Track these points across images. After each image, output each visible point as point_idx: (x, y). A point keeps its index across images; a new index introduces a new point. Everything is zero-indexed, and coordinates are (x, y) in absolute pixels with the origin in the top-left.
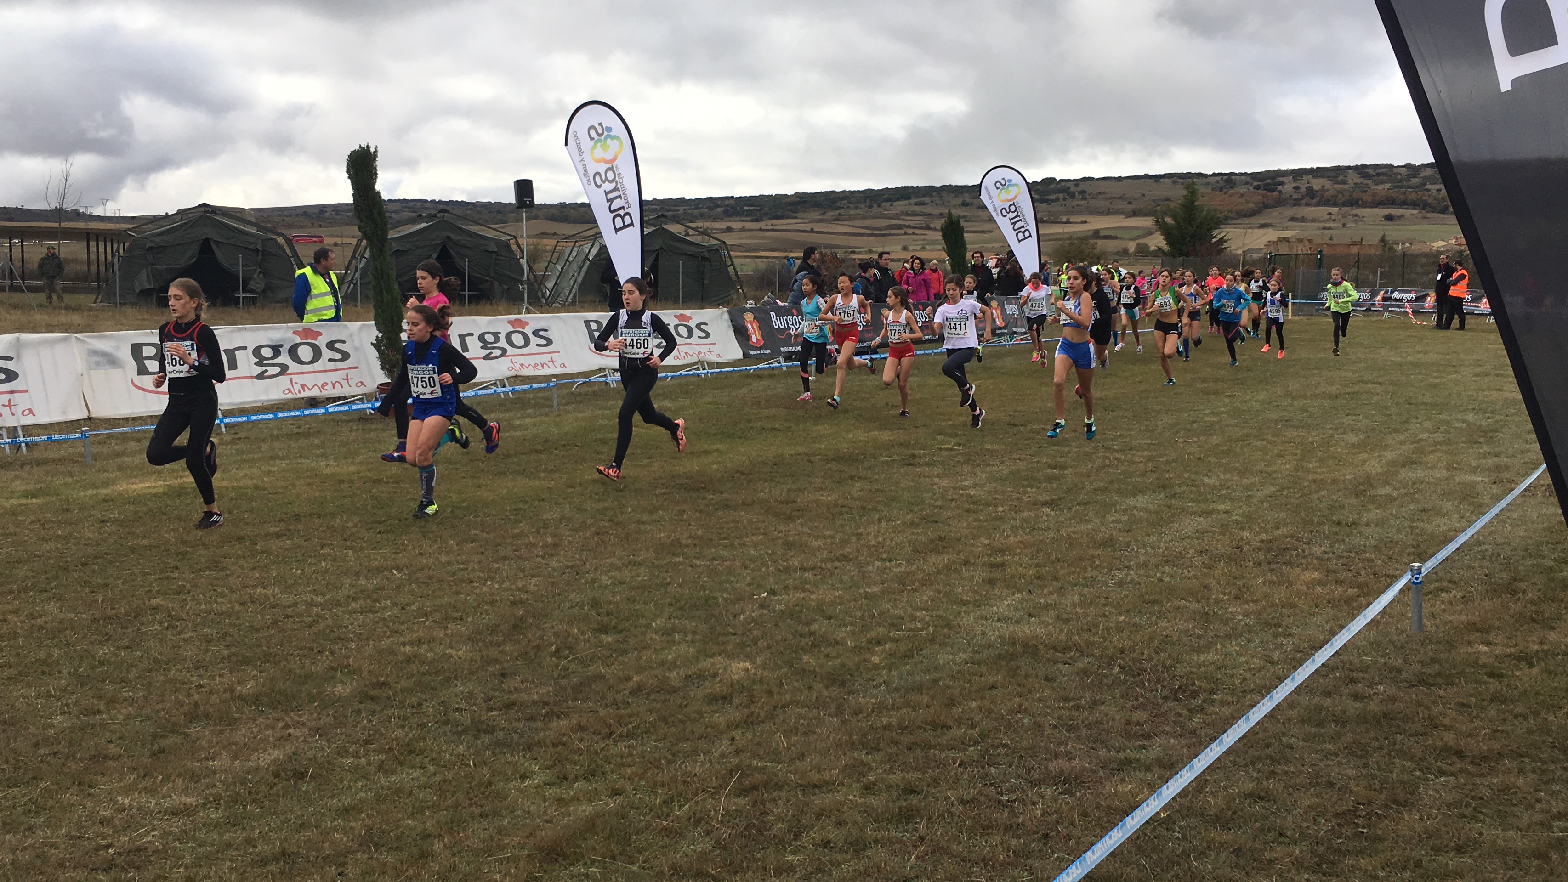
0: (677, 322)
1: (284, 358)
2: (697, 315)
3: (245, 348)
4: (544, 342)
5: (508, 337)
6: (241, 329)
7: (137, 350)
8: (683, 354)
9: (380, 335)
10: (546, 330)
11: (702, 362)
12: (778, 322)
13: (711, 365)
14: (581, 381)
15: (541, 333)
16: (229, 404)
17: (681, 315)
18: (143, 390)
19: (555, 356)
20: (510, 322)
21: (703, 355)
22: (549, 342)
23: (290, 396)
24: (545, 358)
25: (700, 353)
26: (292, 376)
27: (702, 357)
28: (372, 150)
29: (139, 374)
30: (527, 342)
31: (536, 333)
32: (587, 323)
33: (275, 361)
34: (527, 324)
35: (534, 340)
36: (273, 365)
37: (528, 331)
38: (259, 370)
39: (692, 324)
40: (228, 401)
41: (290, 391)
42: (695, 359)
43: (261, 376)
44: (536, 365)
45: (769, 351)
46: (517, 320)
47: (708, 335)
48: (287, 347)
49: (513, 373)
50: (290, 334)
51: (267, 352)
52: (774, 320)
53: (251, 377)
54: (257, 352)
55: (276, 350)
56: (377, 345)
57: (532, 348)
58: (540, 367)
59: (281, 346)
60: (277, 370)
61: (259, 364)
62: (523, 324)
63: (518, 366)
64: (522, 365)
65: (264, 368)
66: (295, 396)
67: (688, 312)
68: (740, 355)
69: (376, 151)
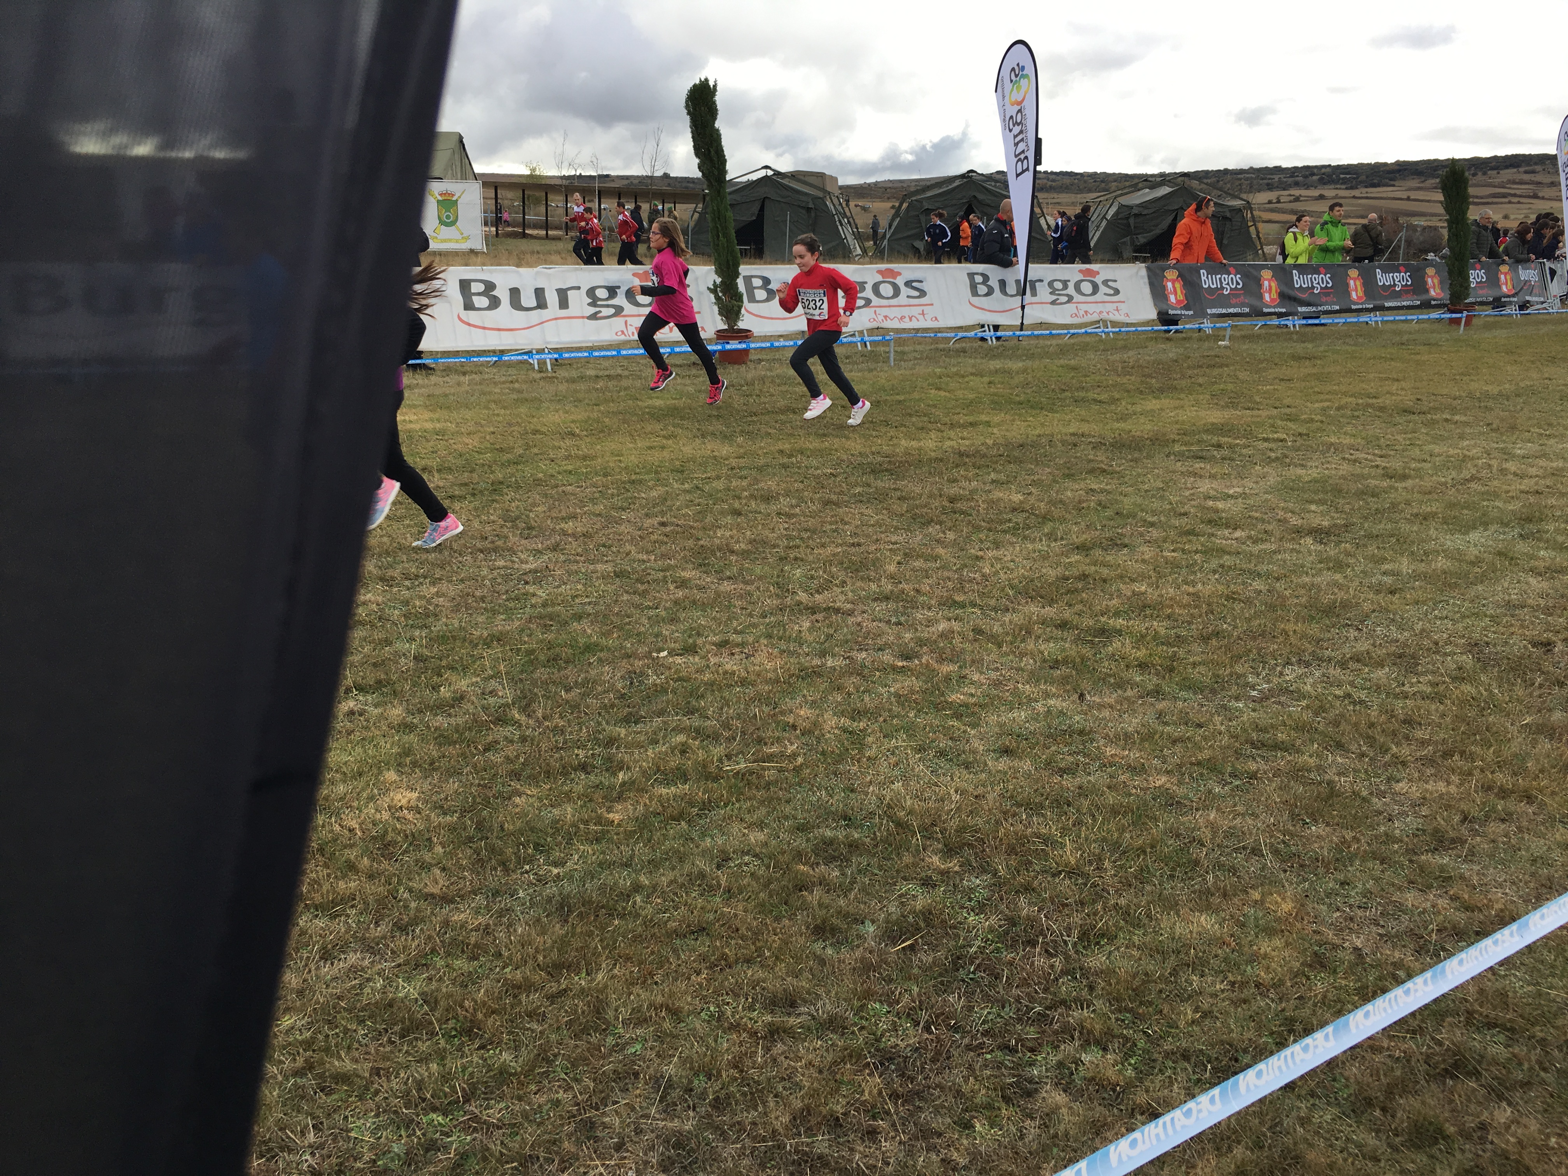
0: (1080, 277)
1: (620, 300)
2: (1104, 271)
3: (579, 288)
4: (917, 294)
5: (876, 288)
6: (576, 269)
7: (465, 285)
8: (1082, 313)
9: (719, 280)
10: (921, 282)
11: (1105, 322)
12: (1207, 281)
13: (1114, 324)
14: (960, 335)
15: (914, 284)
16: (558, 343)
17: (1088, 270)
18: (469, 324)
19: (927, 309)
20: (880, 272)
21: (1105, 314)
22: (923, 293)
23: (623, 338)
24: (916, 311)
25: (1101, 312)
26: (628, 319)
27: (1104, 316)
28: (711, 84)
29: (466, 309)
30: (897, 292)
31: (908, 284)
32: (971, 276)
33: (610, 302)
34: (899, 274)
35: (905, 291)
36: (608, 306)
37: (900, 281)
38: (593, 310)
39: (1099, 280)
40: (556, 340)
41: (623, 332)
42: (1096, 317)
43: (594, 317)
44: (903, 318)
45: (1191, 313)
46: (887, 270)
47: (1117, 292)
48: (624, 289)
49: (874, 325)
50: (629, 276)
51: (602, 293)
52: (1203, 278)
53: (583, 317)
54: (591, 292)
55: (612, 291)
56: (713, 291)
57: (902, 299)
58: (907, 319)
59: (619, 287)
60: (612, 311)
61: (593, 304)
62: (895, 274)
63: (881, 318)
64: (886, 317)
65: (598, 309)
66: (627, 338)
67: (1094, 267)
68: (1153, 315)
69: (715, 86)
